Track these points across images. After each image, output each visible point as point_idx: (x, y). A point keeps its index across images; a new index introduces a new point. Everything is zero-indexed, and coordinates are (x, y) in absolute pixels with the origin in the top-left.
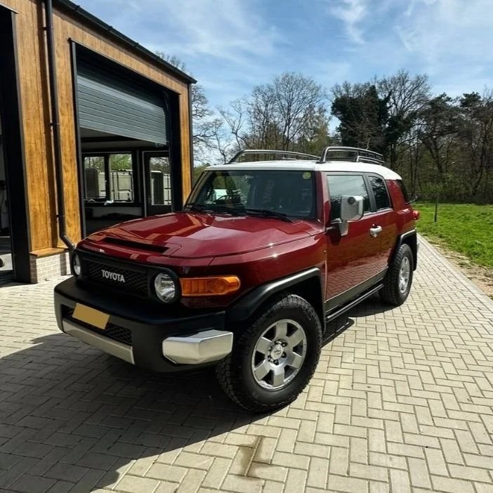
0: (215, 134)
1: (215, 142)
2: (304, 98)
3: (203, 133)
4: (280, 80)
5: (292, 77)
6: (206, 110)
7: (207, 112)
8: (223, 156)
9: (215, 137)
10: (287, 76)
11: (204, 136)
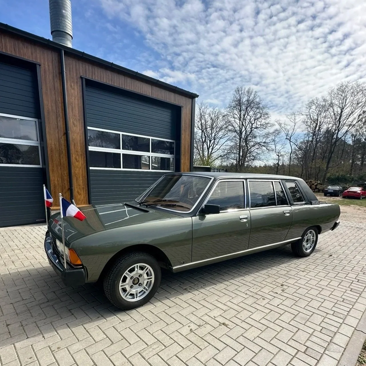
0: (274, 141)
1: (273, 147)
2: (358, 104)
3: (264, 140)
4: (335, 91)
5: (347, 86)
6: (268, 123)
7: (269, 125)
8: (278, 157)
9: (273, 143)
10: (342, 86)
11: (265, 143)
